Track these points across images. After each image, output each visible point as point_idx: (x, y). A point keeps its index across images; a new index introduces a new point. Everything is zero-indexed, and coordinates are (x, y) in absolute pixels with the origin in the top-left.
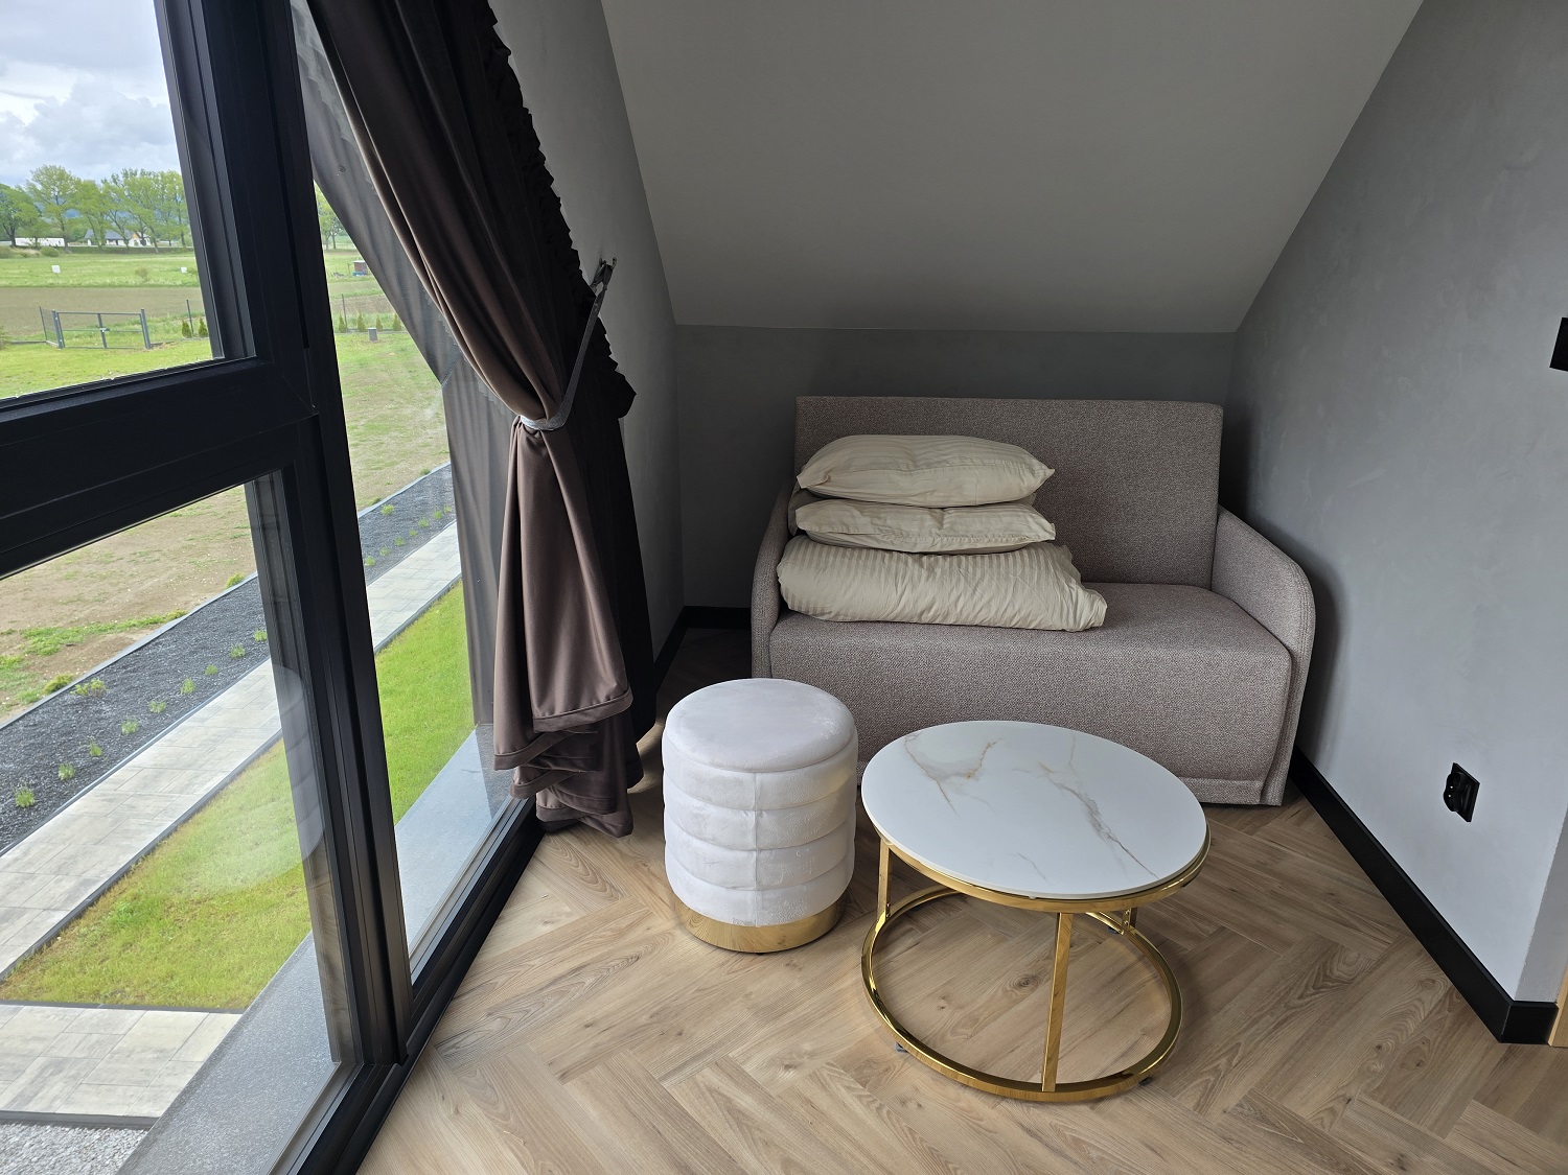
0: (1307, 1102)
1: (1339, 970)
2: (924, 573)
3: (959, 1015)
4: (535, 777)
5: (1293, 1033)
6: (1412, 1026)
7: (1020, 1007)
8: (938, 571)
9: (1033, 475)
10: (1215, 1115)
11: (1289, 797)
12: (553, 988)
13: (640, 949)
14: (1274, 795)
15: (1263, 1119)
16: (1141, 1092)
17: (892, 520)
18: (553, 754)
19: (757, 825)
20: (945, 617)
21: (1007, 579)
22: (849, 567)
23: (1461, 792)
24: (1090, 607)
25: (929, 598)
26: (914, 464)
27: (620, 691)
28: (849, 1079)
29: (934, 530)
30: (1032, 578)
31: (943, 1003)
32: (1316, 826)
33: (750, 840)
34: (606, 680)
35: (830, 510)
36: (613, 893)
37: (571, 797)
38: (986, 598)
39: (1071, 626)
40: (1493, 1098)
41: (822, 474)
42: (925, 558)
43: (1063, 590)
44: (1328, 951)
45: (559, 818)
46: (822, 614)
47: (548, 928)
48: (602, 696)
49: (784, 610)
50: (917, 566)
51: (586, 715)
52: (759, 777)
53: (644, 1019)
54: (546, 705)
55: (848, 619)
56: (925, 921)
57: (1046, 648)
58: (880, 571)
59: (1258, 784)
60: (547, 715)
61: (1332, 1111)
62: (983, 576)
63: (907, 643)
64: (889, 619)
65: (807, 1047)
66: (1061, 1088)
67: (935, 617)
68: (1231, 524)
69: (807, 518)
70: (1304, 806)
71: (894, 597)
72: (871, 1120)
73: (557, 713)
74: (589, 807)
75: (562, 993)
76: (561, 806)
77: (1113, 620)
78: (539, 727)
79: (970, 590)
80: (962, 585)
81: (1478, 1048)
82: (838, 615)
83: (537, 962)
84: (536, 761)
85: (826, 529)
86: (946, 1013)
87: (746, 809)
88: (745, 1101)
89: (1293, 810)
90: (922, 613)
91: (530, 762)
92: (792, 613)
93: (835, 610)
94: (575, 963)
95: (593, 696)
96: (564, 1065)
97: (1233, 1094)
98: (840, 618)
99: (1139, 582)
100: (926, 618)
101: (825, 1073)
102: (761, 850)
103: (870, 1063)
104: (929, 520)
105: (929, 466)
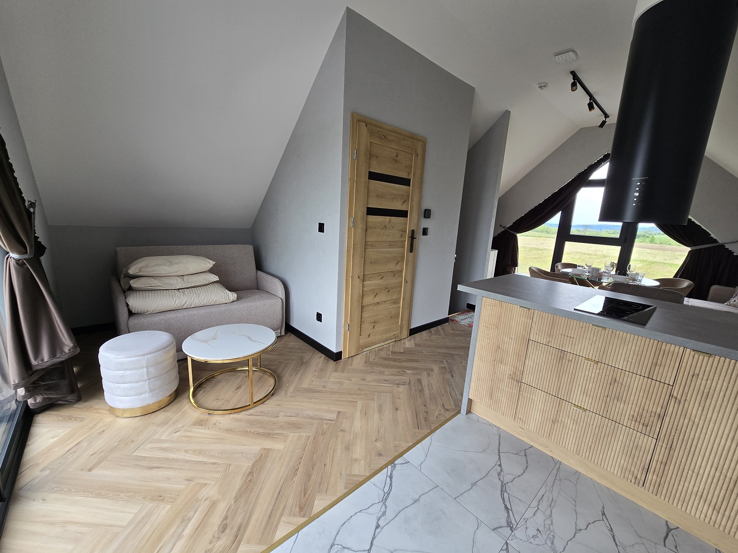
0: (305, 384)
1: (305, 360)
2: (182, 294)
3: (222, 401)
4: (32, 390)
5: (299, 374)
6: (320, 365)
7: (239, 393)
8: (186, 293)
9: (210, 264)
10: (289, 394)
11: (286, 333)
12: (70, 452)
13: (104, 428)
14: (283, 333)
15: (298, 391)
16: (273, 397)
17: (166, 280)
18: (42, 379)
19: (147, 371)
20: (191, 306)
21: (208, 292)
22: (155, 295)
23: (319, 317)
24: (233, 296)
25: (185, 300)
26: (172, 264)
27: (74, 347)
28: (197, 427)
29: (182, 282)
30: (215, 291)
31: (217, 401)
32: (293, 337)
33: (145, 377)
34: (67, 343)
35: (143, 280)
36: (82, 419)
37: (51, 394)
38: (203, 298)
39: (228, 301)
40: (336, 371)
41: (138, 269)
42: (180, 290)
43: (224, 292)
44: (302, 358)
45: (45, 404)
46: (147, 312)
47: (55, 439)
48: (66, 350)
49: (131, 314)
50: (178, 292)
51: (60, 358)
52: (146, 356)
53: (116, 444)
54: (39, 359)
55: (157, 312)
56: (204, 386)
57: (223, 308)
58: (166, 296)
59: (279, 331)
60: (40, 362)
61: (310, 384)
62: (200, 293)
63: (180, 315)
64: (172, 309)
65: (180, 426)
66: (254, 403)
67: (187, 306)
68: (260, 273)
69: (134, 283)
70: (289, 333)
71: (173, 302)
72: (208, 431)
73: (45, 361)
74: (62, 394)
75: (75, 452)
76: (44, 399)
77: (238, 299)
78: (35, 369)
79: (198, 297)
80: (195, 295)
81: (332, 363)
82: (153, 311)
83: (56, 449)
84: (34, 383)
85: (142, 286)
86: (219, 402)
87: (142, 368)
88: (165, 445)
89: (287, 335)
90: (183, 306)
91: (31, 384)
92: (135, 314)
93: (152, 309)
94: (76, 442)
95: (62, 351)
96: (89, 467)
97: (291, 389)
98: (154, 312)
99: (241, 290)
100: (184, 307)
101: (189, 429)
102: (150, 379)
103: (201, 421)
104: (179, 279)
105: (176, 264)
